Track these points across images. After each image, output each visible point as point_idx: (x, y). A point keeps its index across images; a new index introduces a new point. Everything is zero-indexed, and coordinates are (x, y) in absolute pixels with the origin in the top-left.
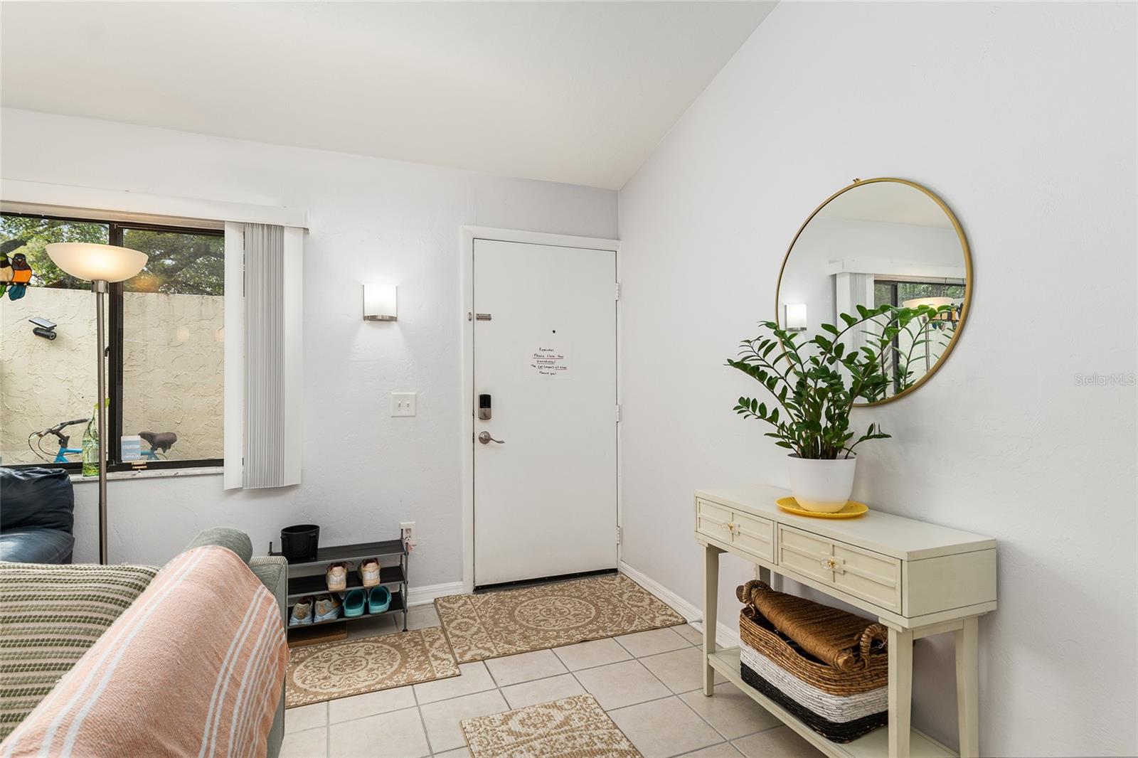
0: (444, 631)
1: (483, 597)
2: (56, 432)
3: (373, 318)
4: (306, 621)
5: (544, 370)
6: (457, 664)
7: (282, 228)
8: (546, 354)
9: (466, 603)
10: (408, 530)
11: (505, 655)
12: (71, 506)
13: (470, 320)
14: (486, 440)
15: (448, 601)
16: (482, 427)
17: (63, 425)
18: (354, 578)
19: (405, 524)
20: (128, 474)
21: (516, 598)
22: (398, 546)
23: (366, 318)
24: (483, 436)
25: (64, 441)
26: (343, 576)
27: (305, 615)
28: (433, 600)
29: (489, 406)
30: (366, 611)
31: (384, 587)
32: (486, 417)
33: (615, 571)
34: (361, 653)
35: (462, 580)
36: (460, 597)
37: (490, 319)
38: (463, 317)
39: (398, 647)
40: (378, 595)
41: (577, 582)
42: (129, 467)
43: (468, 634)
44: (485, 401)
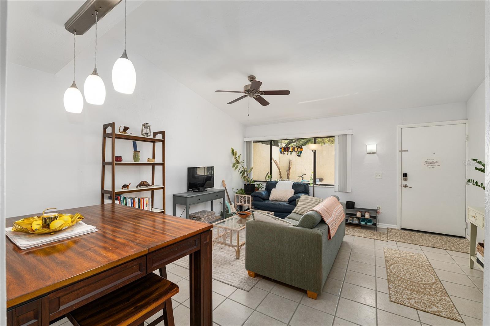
0: (387, 234)
1: (403, 231)
2: (301, 177)
3: (369, 153)
4: (351, 222)
5: (429, 166)
6: (388, 240)
7: (347, 135)
8: (430, 161)
9: (397, 231)
10: (379, 208)
11: (403, 242)
12: (309, 190)
13: (400, 152)
14: (406, 186)
15: (392, 229)
16: (404, 183)
17: (302, 175)
18: (363, 216)
19: (378, 206)
20: (317, 186)
21: (415, 234)
22: (376, 211)
23: (367, 153)
24: (404, 185)
25: (303, 179)
26: (360, 214)
27: (351, 220)
28: (387, 228)
29: (407, 177)
30: (366, 224)
31: (371, 219)
32: (406, 180)
33: (464, 238)
34: (364, 231)
35: (396, 225)
36: (396, 229)
37: (407, 151)
38: (398, 151)
39: (373, 233)
40: (369, 221)
41: (443, 237)
42: (317, 185)
43: (394, 236)
44: (405, 175)
